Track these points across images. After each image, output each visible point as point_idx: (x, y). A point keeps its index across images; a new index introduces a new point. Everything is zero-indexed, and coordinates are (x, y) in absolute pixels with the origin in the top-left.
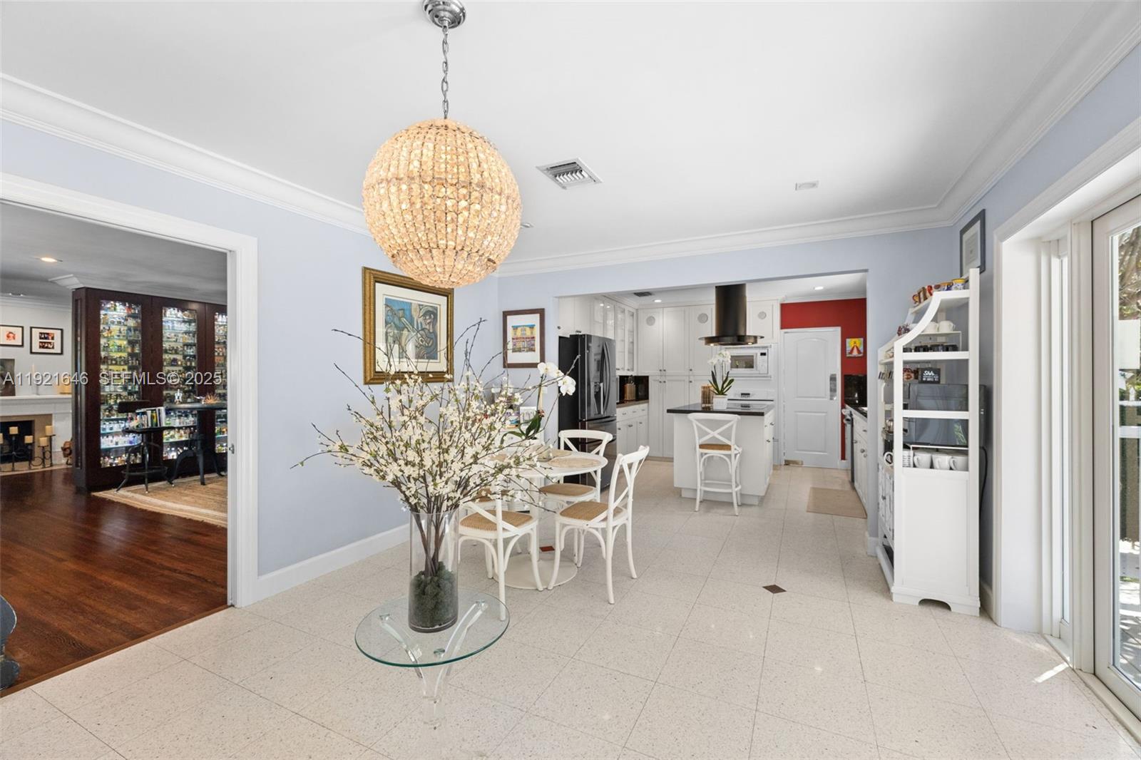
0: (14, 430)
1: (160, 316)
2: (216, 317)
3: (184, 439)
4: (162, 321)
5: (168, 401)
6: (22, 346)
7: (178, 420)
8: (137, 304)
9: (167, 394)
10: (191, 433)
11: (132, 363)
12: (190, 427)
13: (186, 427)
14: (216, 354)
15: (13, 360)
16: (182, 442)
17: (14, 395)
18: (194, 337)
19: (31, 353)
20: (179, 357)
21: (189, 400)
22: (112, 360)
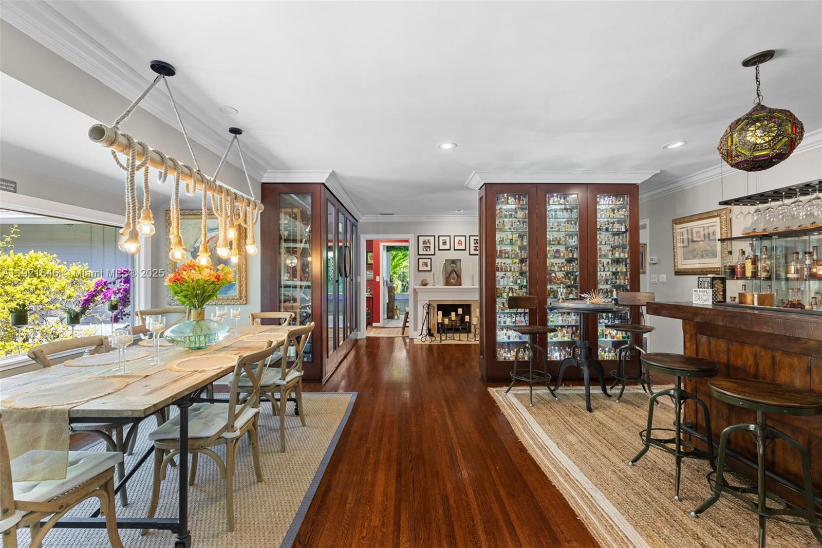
0: (460, 311)
1: (545, 203)
2: (598, 199)
3: (566, 339)
4: (546, 210)
5: (552, 296)
6: (465, 250)
7: (560, 318)
8: (524, 195)
9: (551, 288)
10: (573, 333)
11: (521, 256)
12: (572, 326)
13: (569, 326)
14: (598, 243)
15: (460, 260)
16: (564, 342)
17: (461, 285)
18: (575, 224)
19: (470, 254)
20: (562, 248)
21: (571, 296)
22: (505, 254)
